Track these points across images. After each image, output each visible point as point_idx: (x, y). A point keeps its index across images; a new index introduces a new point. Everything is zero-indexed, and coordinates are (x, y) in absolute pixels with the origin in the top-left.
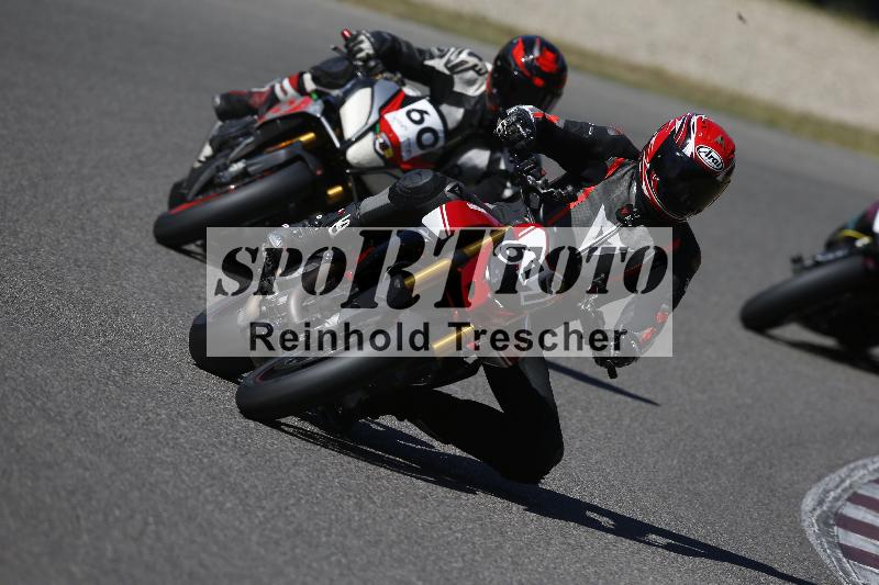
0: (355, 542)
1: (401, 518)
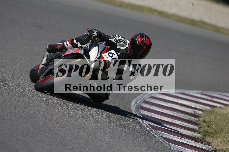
0: (14, 118)
1: (26, 111)
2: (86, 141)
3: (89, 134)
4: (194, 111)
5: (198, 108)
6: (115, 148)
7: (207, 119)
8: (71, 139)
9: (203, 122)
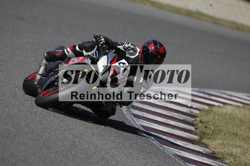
1: (7, 111)
2: (72, 143)
3: (76, 136)
4: (191, 111)
5: (194, 107)
6: (103, 151)
7: (204, 119)
8: (56, 142)
9: (199, 122)
